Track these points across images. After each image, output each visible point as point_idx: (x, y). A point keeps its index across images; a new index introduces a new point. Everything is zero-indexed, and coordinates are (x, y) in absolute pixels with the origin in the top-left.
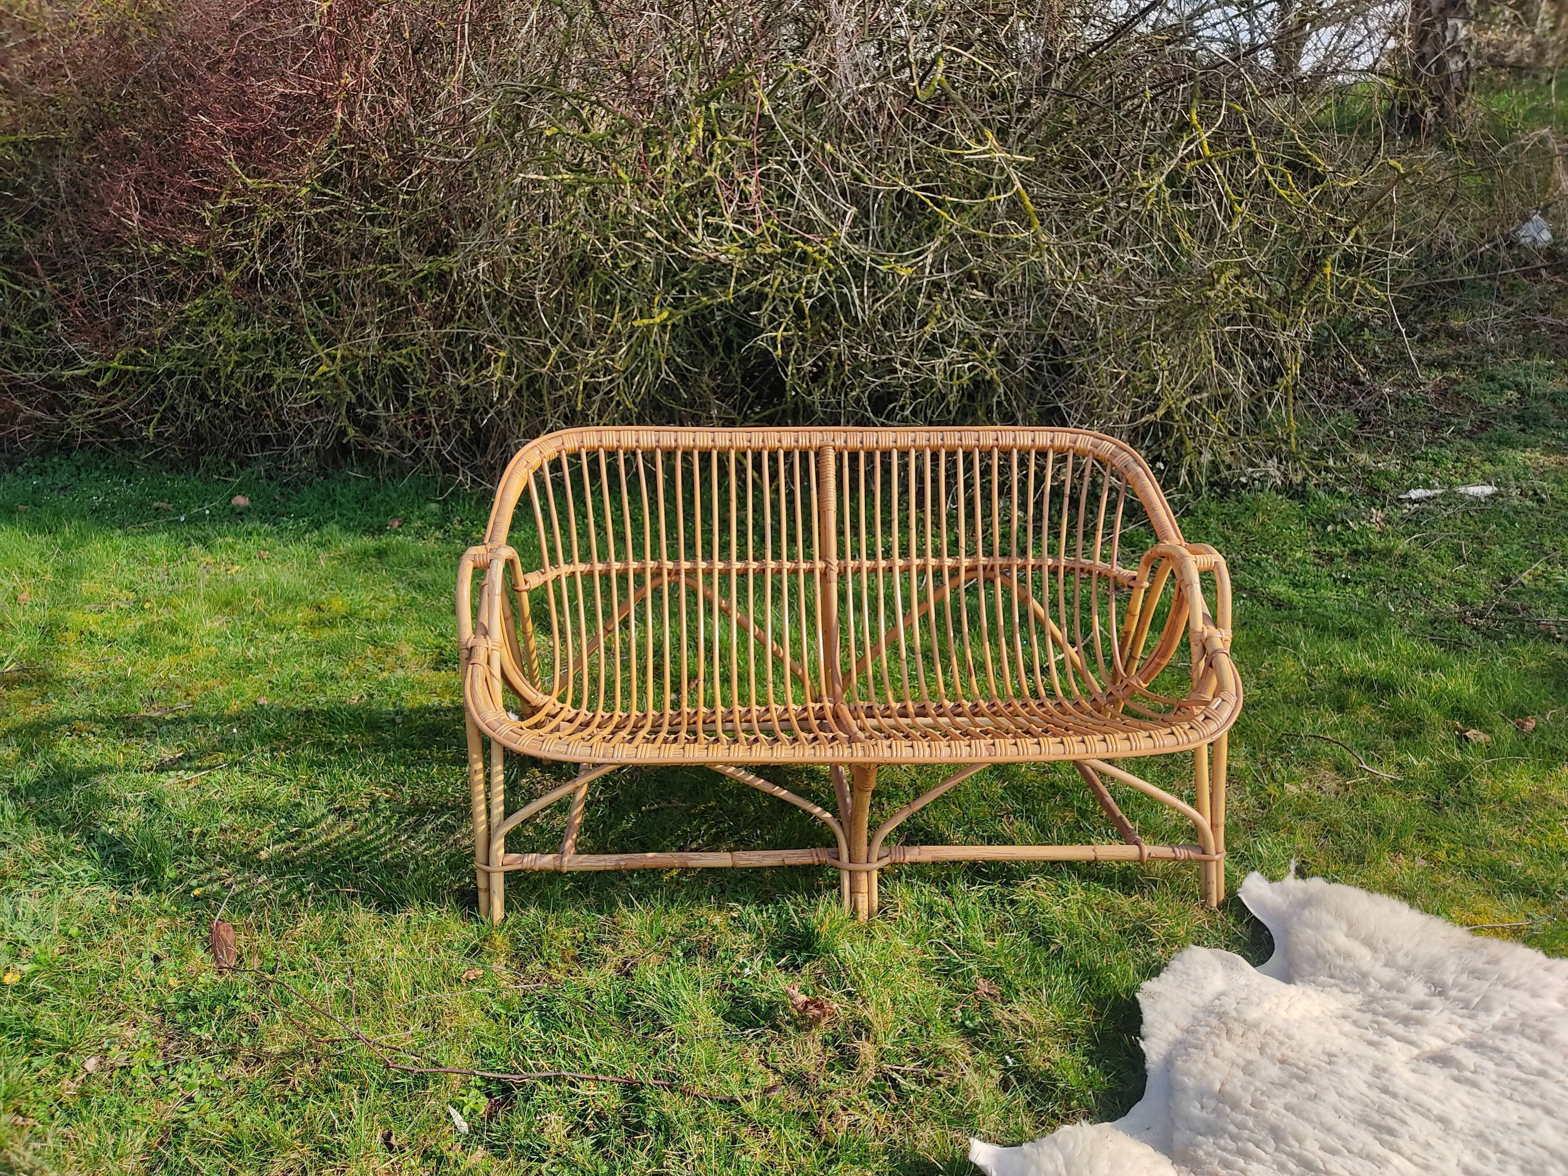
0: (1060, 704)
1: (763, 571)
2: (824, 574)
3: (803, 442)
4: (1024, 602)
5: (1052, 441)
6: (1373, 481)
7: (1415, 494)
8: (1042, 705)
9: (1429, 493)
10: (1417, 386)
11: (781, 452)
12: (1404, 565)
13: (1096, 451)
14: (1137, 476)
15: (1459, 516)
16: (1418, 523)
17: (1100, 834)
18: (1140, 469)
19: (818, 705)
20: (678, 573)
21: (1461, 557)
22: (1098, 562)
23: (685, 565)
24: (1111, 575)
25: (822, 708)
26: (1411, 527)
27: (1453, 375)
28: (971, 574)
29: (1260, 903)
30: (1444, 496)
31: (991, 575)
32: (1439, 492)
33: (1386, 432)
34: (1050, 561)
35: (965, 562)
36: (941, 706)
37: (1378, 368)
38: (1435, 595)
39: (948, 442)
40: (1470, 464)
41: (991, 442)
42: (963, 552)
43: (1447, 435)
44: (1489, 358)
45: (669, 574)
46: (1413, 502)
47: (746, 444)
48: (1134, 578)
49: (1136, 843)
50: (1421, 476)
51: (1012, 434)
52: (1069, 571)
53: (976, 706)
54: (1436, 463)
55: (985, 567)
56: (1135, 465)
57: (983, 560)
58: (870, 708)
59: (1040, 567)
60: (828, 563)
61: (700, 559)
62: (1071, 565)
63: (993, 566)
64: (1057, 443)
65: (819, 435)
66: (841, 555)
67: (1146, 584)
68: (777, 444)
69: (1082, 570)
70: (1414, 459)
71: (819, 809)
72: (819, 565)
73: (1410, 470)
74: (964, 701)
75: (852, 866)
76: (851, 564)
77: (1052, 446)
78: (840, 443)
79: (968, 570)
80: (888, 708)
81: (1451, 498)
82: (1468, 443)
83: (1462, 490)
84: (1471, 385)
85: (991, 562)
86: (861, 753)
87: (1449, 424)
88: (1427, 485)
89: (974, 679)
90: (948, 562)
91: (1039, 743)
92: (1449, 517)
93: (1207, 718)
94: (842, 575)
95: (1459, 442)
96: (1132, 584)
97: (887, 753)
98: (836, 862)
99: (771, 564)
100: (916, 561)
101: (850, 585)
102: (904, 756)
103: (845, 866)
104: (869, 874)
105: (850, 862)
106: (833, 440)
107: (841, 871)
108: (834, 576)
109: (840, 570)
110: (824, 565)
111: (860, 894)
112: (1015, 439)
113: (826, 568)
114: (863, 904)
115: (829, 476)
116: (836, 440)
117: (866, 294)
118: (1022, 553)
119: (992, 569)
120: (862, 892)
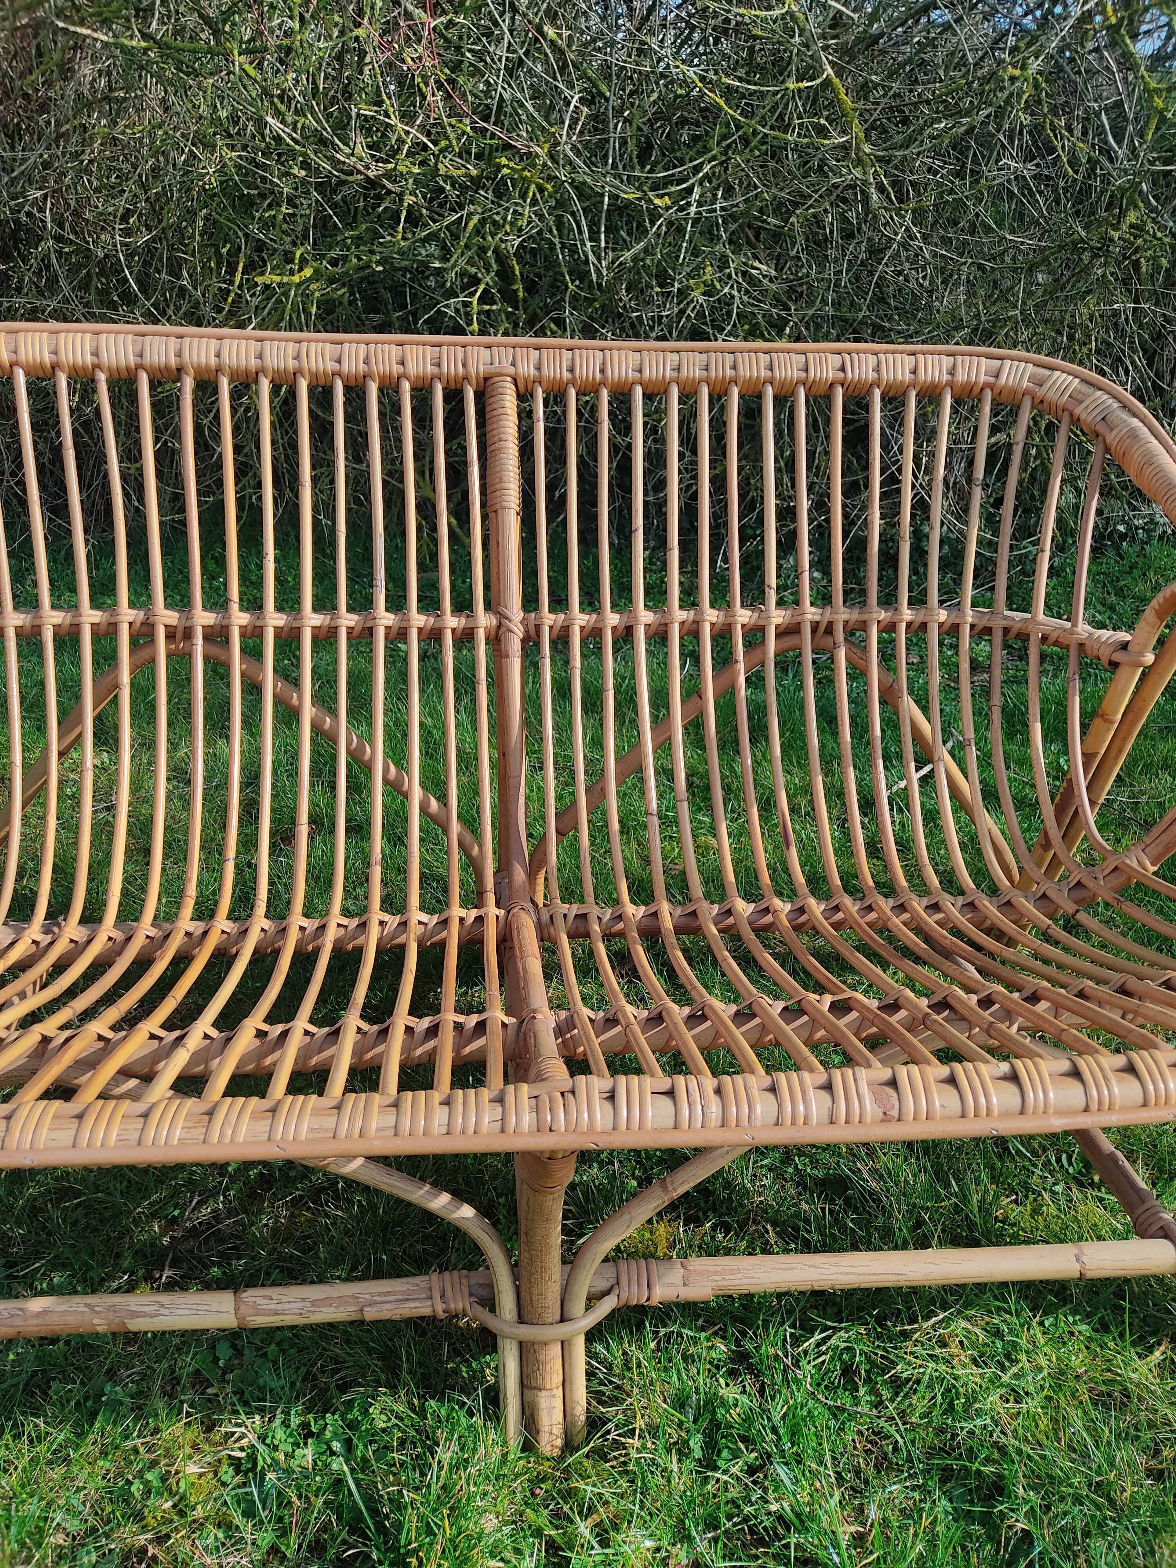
0: (971, 905)
1: (370, 632)
2: (496, 640)
3: (452, 367)
4: (889, 699)
5: (952, 372)
8: (935, 907)
11: (406, 386)
13: (1040, 392)
14: (1133, 435)
18: (1135, 422)
19: (474, 913)
20: (188, 634)
22: (1041, 616)
23: (203, 618)
24: (1073, 640)
25: (480, 919)
28: (789, 641)
31: (828, 642)
34: (943, 615)
35: (777, 617)
36: (729, 912)
39: (744, 372)
41: (831, 375)
42: (772, 597)
45: (171, 635)
47: (331, 366)
48: (1125, 646)
49: (1166, 1234)
51: (872, 360)
52: (982, 633)
53: (802, 910)
55: (815, 628)
56: (1124, 415)
57: (811, 613)
58: (583, 917)
59: (924, 626)
60: (502, 617)
61: (235, 606)
62: (983, 622)
63: (830, 624)
64: (961, 376)
65: (485, 353)
66: (530, 601)
67: (1150, 658)
68: (397, 369)
69: (1007, 630)
71: (445, 1198)
72: (484, 621)
74: (777, 903)
75: (526, 1332)
76: (548, 619)
77: (951, 384)
78: (526, 369)
79: (781, 633)
80: (620, 918)
85: (828, 617)
86: (527, 1119)
89: (794, 851)
90: (743, 616)
91: (1014, 1078)
94: (531, 644)
96: (1118, 657)
97: (602, 1114)
98: (485, 1316)
99: (385, 619)
100: (678, 615)
101: (548, 661)
102: (649, 1125)
103: (507, 1330)
104: (566, 1344)
105: (521, 1319)
106: (513, 364)
107: (499, 1341)
108: (514, 644)
109: (527, 631)
110: (494, 622)
111: (544, 1393)
112: (877, 369)
113: (499, 627)
114: (550, 1415)
115: (504, 437)
116: (519, 364)
117: (603, 244)
118: (888, 599)
119: (829, 630)
120: (548, 1386)
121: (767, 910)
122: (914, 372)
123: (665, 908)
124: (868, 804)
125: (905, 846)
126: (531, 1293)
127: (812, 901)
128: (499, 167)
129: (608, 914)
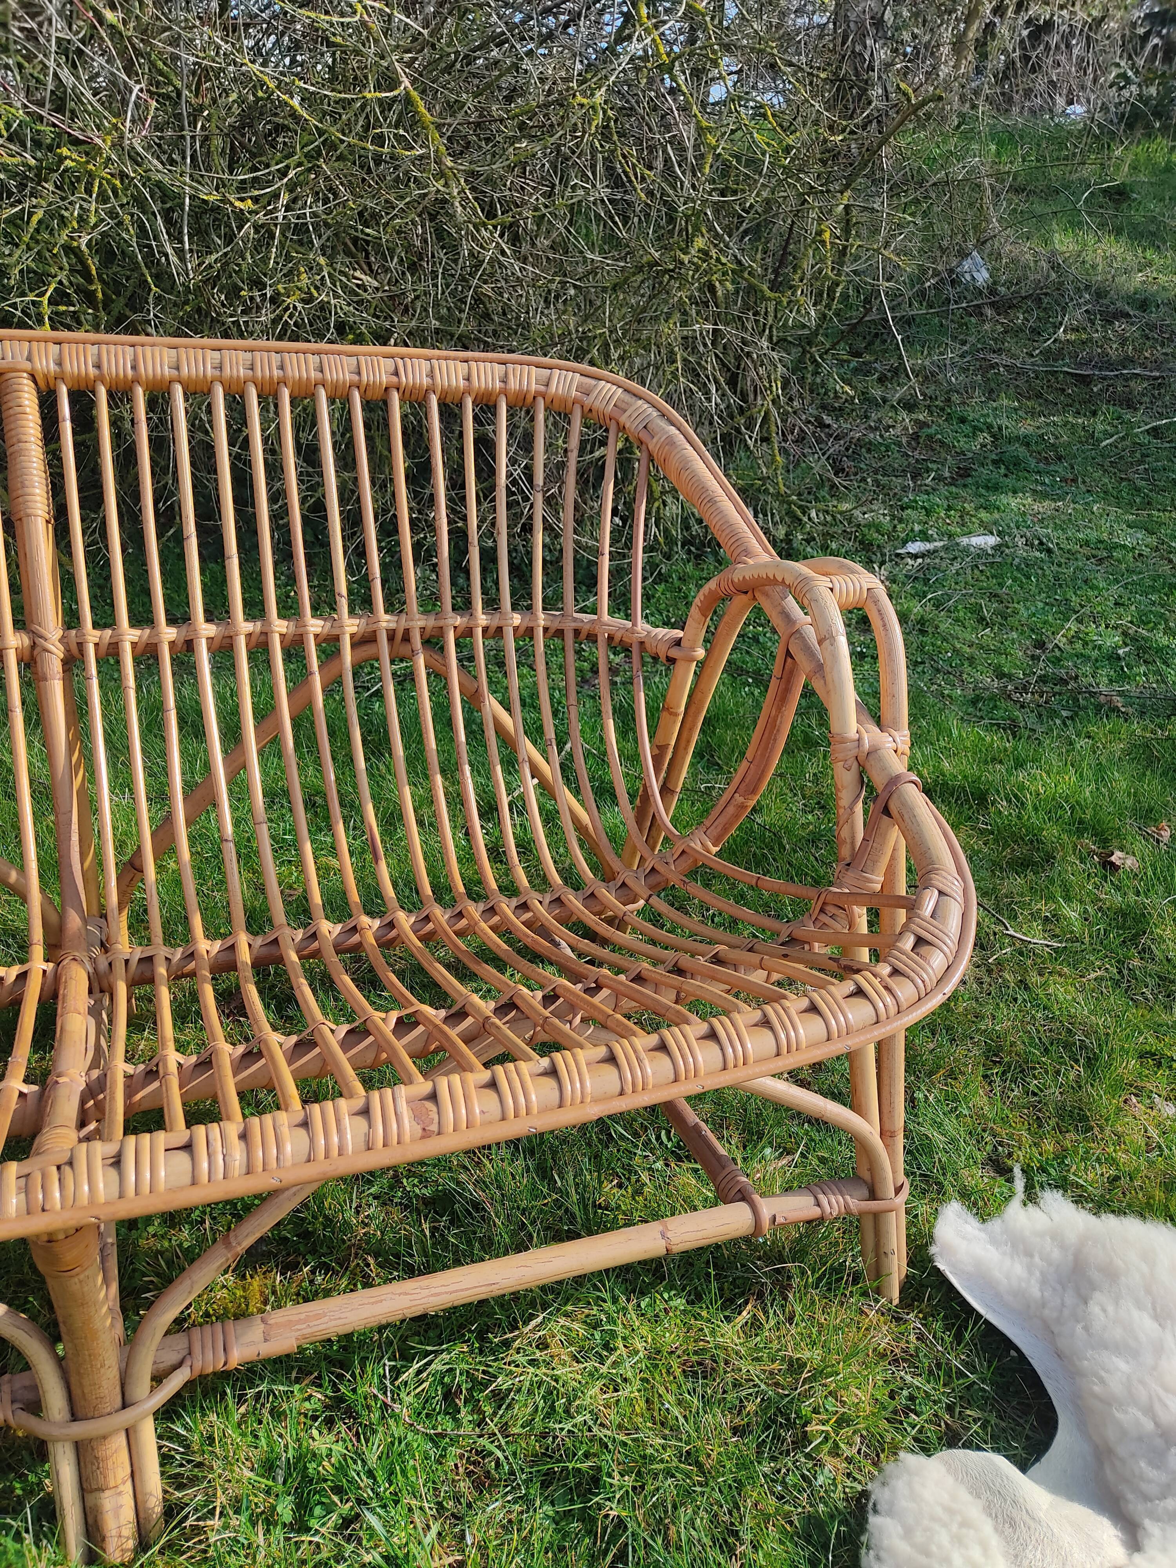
0: (558, 902)
2: (30, 661)
4: (472, 702)
5: (505, 380)
6: (864, 535)
7: (914, 547)
8: (524, 907)
9: (929, 546)
10: (887, 428)
12: (923, 632)
13: (588, 401)
14: (670, 442)
15: (969, 571)
16: (926, 581)
17: (647, 1144)
18: (673, 430)
21: (983, 619)
22: (606, 617)
24: (633, 639)
26: (919, 586)
27: (921, 417)
28: (367, 651)
29: (986, 1283)
30: (946, 548)
31: (404, 650)
32: (939, 544)
33: (864, 480)
34: (516, 619)
35: (351, 626)
36: (314, 937)
37: (841, 409)
38: (967, 668)
39: (293, 373)
40: (963, 513)
41: (385, 379)
42: (343, 604)
43: (928, 481)
44: (955, 397)
46: (915, 557)
48: (678, 642)
49: (743, 1196)
50: (917, 528)
51: (425, 365)
53: (391, 925)
54: (928, 512)
55: (391, 636)
56: (662, 423)
57: (385, 621)
59: (500, 630)
60: (37, 637)
62: (555, 625)
63: (407, 632)
64: (513, 385)
66: (72, 619)
67: (701, 653)
69: (577, 632)
70: (903, 509)
72: (14, 641)
73: (901, 521)
74: (365, 920)
75: (81, 1429)
76: (92, 636)
77: (504, 391)
78: (45, 364)
79: (358, 642)
80: (192, 956)
81: (955, 552)
82: (954, 489)
83: (964, 541)
84: (939, 427)
85: (403, 624)
87: (928, 470)
88: (926, 538)
89: (383, 864)
90: (315, 626)
91: (553, 1072)
92: (958, 574)
93: (920, 941)
94: (73, 664)
95: (943, 490)
96: (674, 653)
100: (244, 627)
101: (95, 683)
102: (162, 1186)
103: (55, 1432)
104: (131, 1432)
105: (75, 1417)
106: (29, 359)
107: (50, 1446)
108: (54, 665)
109: (68, 650)
110: (27, 641)
111: (107, 1493)
112: (431, 375)
113: (34, 646)
114: (117, 1516)
115: (24, 438)
116: (36, 359)
117: (187, 247)
118: (463, 605)
119: (406, 637)
120: (112, 1484)
121: (354, 929)
122: (468, 379)
123: (243, 939)
124: (489, 810)
125: (526, 847)
126: (81, 1385)
127: (401, 915)
128: (62, 159)
129: (178, 953)
